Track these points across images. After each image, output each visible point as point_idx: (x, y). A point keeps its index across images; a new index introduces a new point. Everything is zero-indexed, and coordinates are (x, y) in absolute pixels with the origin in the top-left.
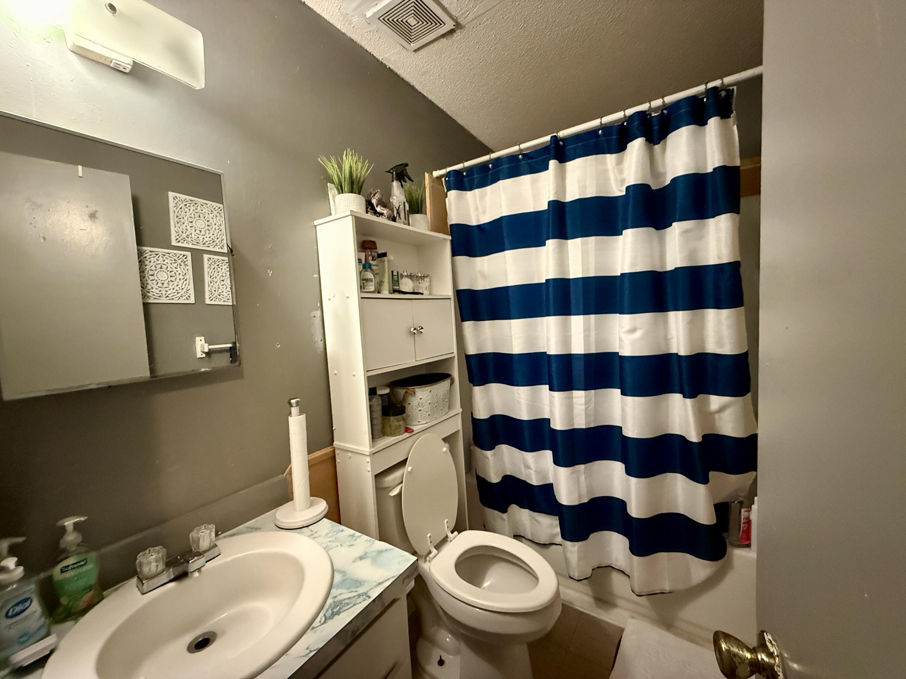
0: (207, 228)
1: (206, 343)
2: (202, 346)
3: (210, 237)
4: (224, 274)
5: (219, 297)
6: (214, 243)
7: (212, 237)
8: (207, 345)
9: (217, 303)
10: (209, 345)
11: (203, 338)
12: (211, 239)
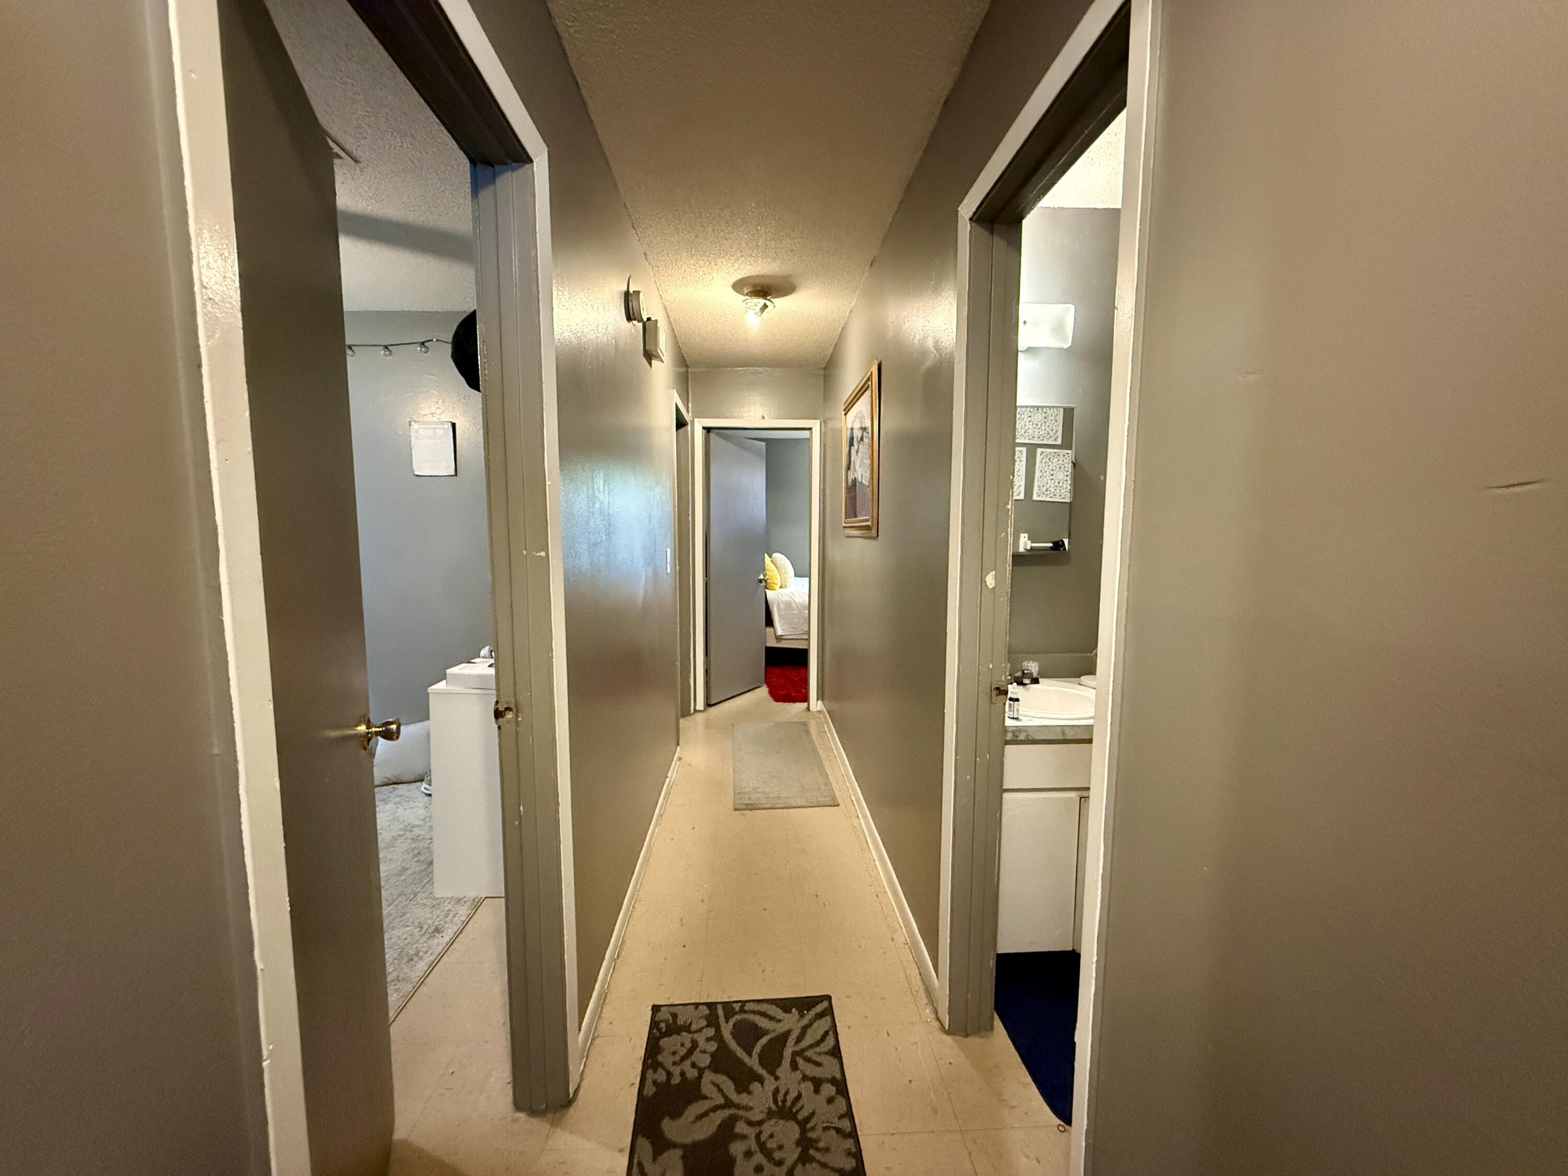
0: (1044, 420)
1: (1029, 539)
2: (1026, 544)
3: (1045, 430)
4: (1054, 468)
5: (1045, 492)
6: (1049, 436)
7: (1048, 429)
8: (1029, 542)
9: (1044, 499)
10: (1032, 542)
11: (1026, 535)
12: (1046, 432)
